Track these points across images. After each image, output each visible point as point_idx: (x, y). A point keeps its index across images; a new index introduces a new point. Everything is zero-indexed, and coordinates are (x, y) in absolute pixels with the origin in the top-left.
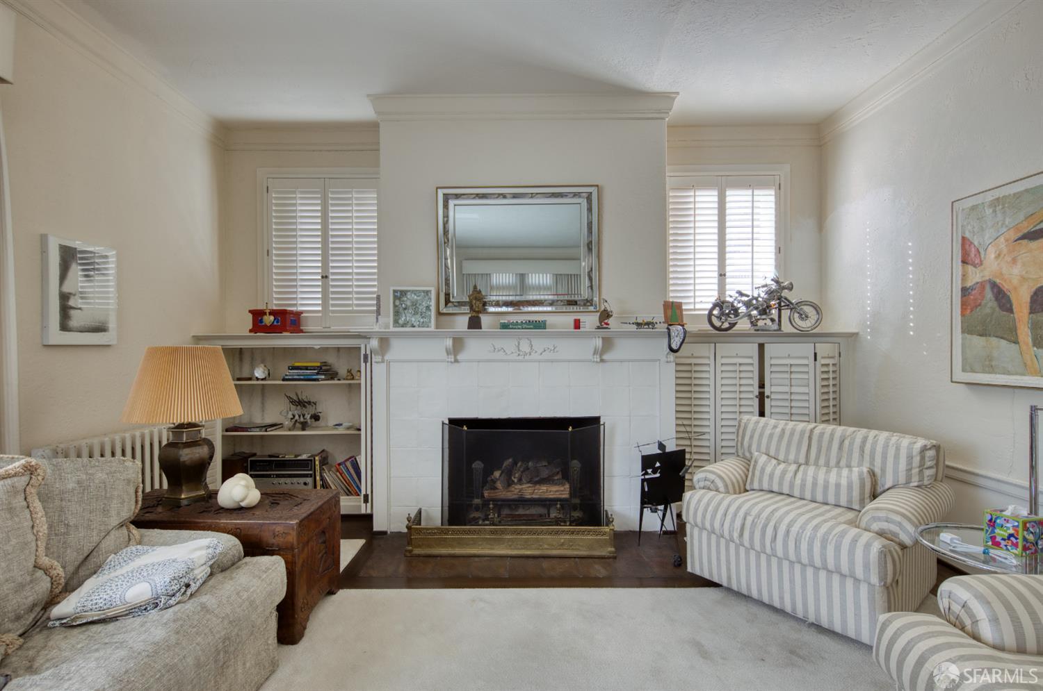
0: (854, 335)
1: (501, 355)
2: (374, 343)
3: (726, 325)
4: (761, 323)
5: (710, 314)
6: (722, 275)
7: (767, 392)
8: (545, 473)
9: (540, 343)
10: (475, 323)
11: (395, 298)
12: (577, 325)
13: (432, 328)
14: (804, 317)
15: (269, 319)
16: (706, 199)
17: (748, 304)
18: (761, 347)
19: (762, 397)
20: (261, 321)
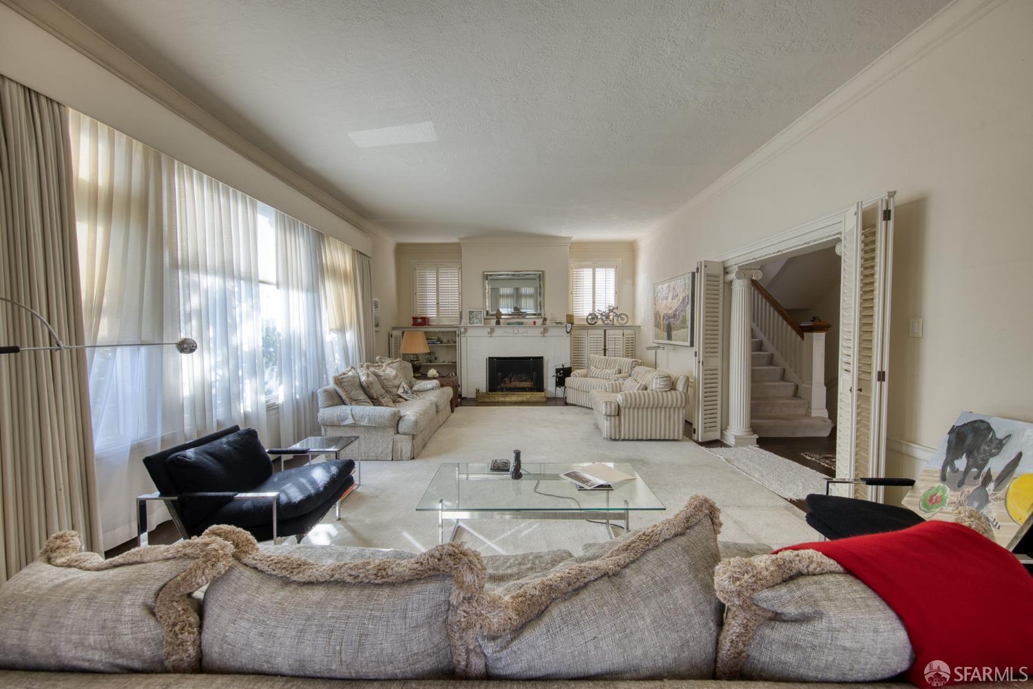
0: (639, 327)
1: (507, 334)
2: (462, 330)
3: (593, 322)
4: (606, 322)
5: (587, 318)
6: (594, 303)
7: (607, 347)
8: (524, 378)
9: (522, 330)
10: (498, 323)
11: (470, 313)
12: (535, 323)
13: (483, 325)
14: (622, 319)
15: (420, 321)
16: (587, 273)
17: (601, 314)
18: (605, 331)
19: (605, 350)
20: (416, 321)
